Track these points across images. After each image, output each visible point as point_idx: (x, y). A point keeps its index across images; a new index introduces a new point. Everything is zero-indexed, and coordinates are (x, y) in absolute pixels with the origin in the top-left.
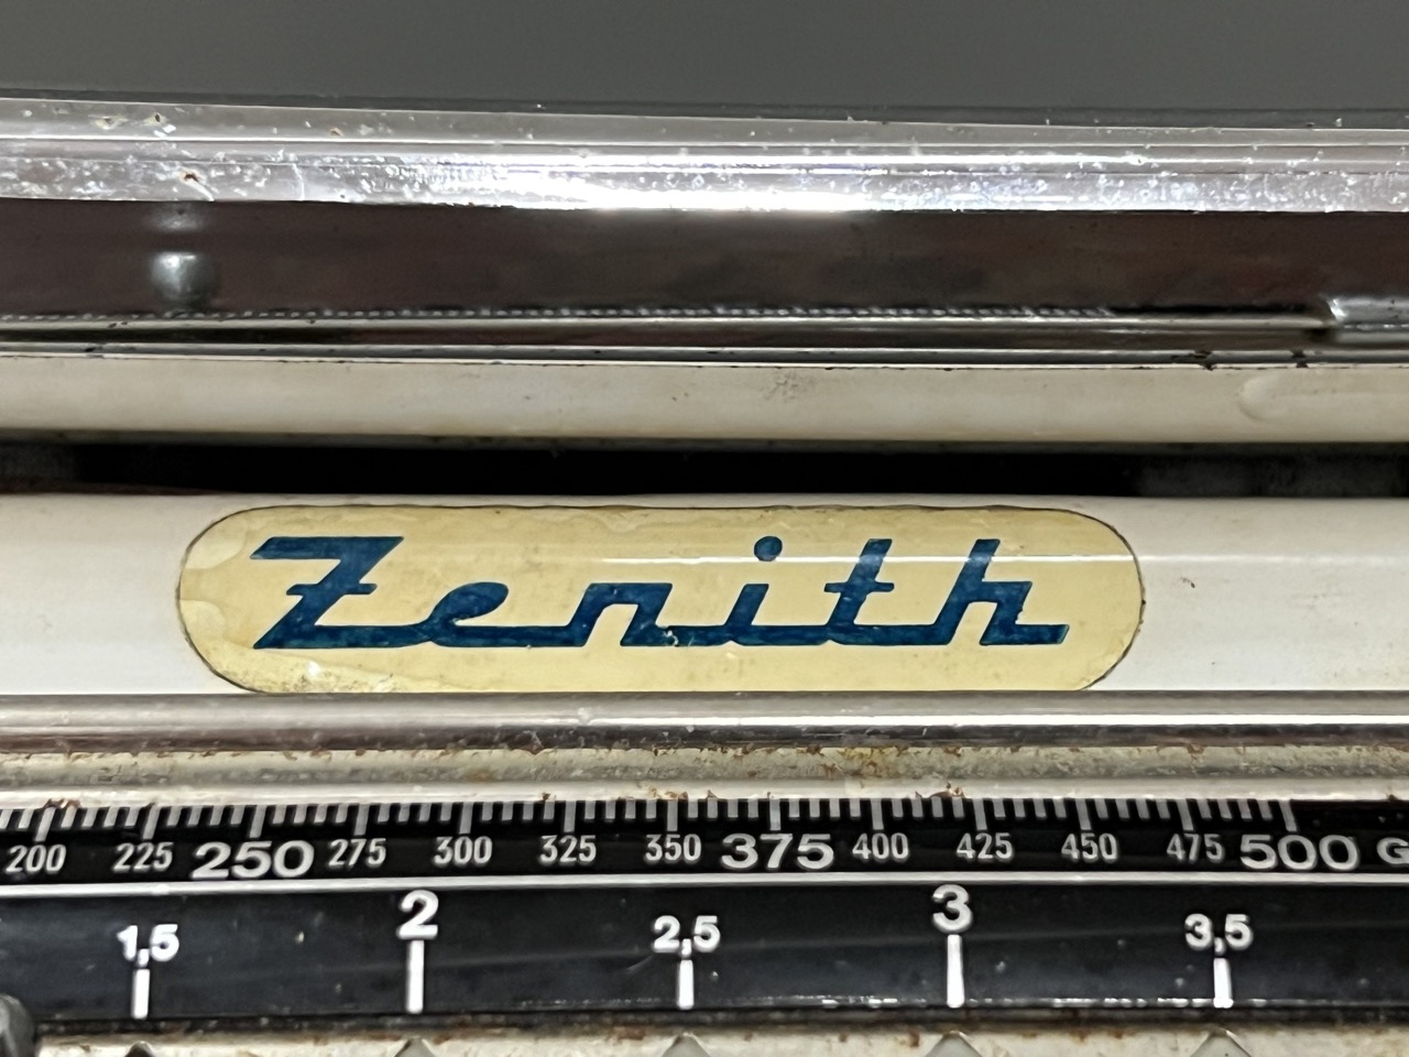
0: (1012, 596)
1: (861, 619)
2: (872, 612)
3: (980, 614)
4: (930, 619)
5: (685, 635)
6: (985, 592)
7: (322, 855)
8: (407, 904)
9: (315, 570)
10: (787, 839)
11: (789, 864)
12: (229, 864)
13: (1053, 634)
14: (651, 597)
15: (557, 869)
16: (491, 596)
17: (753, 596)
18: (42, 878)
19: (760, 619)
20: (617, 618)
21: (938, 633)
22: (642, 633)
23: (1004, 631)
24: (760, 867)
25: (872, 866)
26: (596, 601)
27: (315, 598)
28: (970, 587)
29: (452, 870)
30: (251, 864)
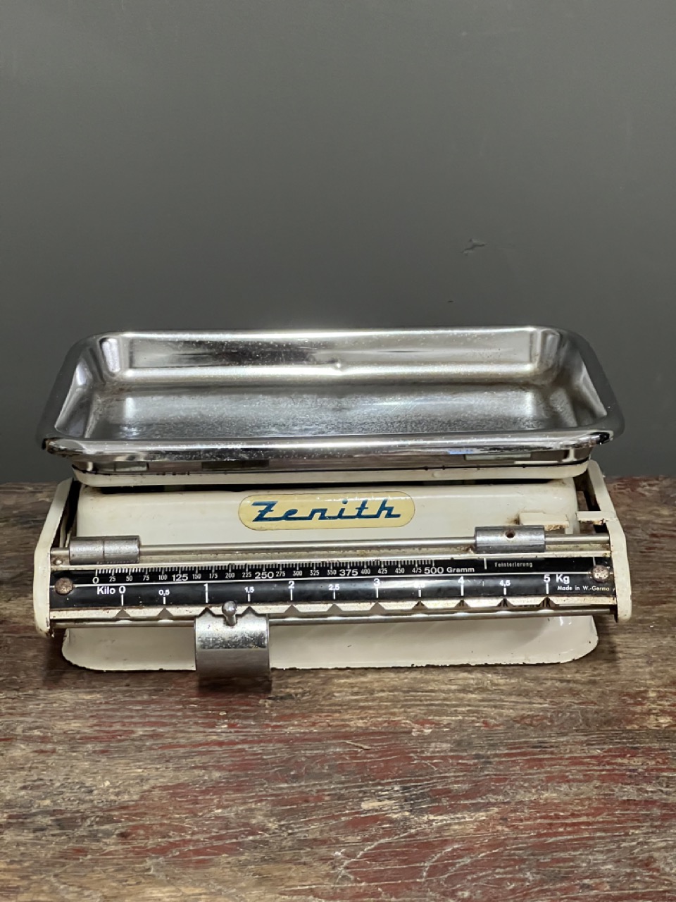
0: (390, 509)
1: (363, 514)
2: (364, 513)
3: (384, 513)
4: (375, 514)
5: (330, 518)
6: (385, 509)
7: (275, 574)
8: (289, 583)
9: (263, 508)
10: (350, 570)
11: (351, 575)
12: (260, 576)
13: (398, 516)
14: (324, 511)
15: (313, 576)
16: (294, 511)
17: (342, 510)
18: (231, 579)
19: (344, 514)
20: (318, 515)
21: (377, 516)
22: (322, 518)
23: (389, 515)
24: (346, 576)
25: (364, 575)
26: (314, 512)
27: (263, 513)
28: (383, 507)
29: (296, 577)
30: (264, 576)
